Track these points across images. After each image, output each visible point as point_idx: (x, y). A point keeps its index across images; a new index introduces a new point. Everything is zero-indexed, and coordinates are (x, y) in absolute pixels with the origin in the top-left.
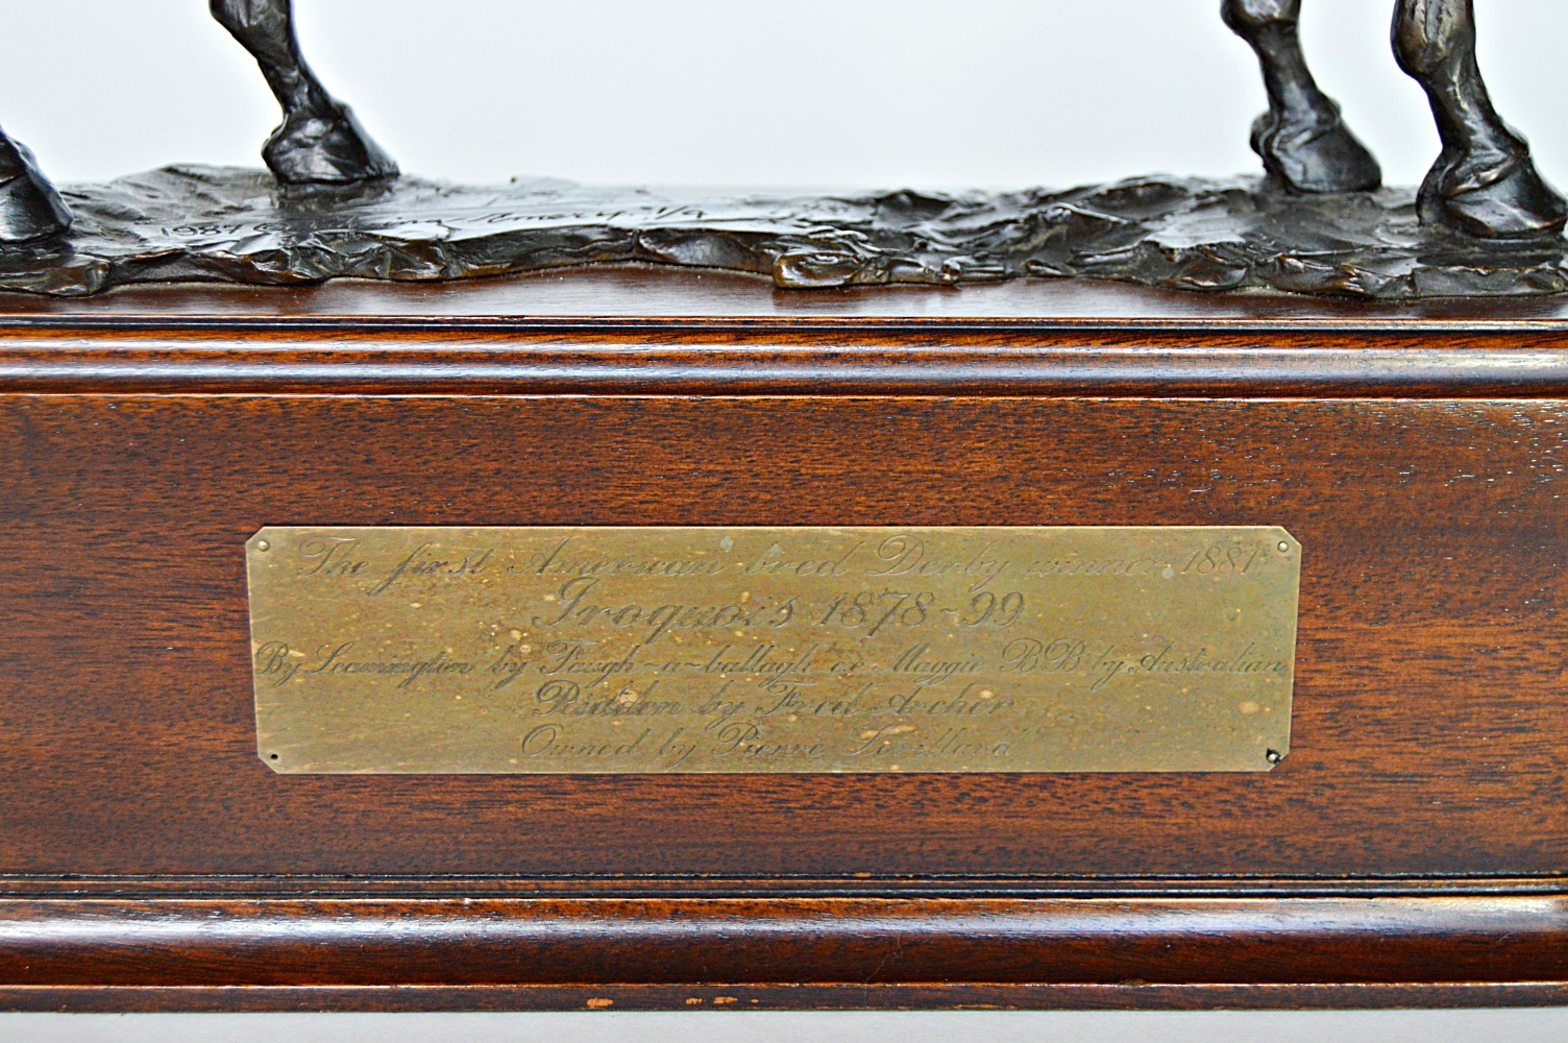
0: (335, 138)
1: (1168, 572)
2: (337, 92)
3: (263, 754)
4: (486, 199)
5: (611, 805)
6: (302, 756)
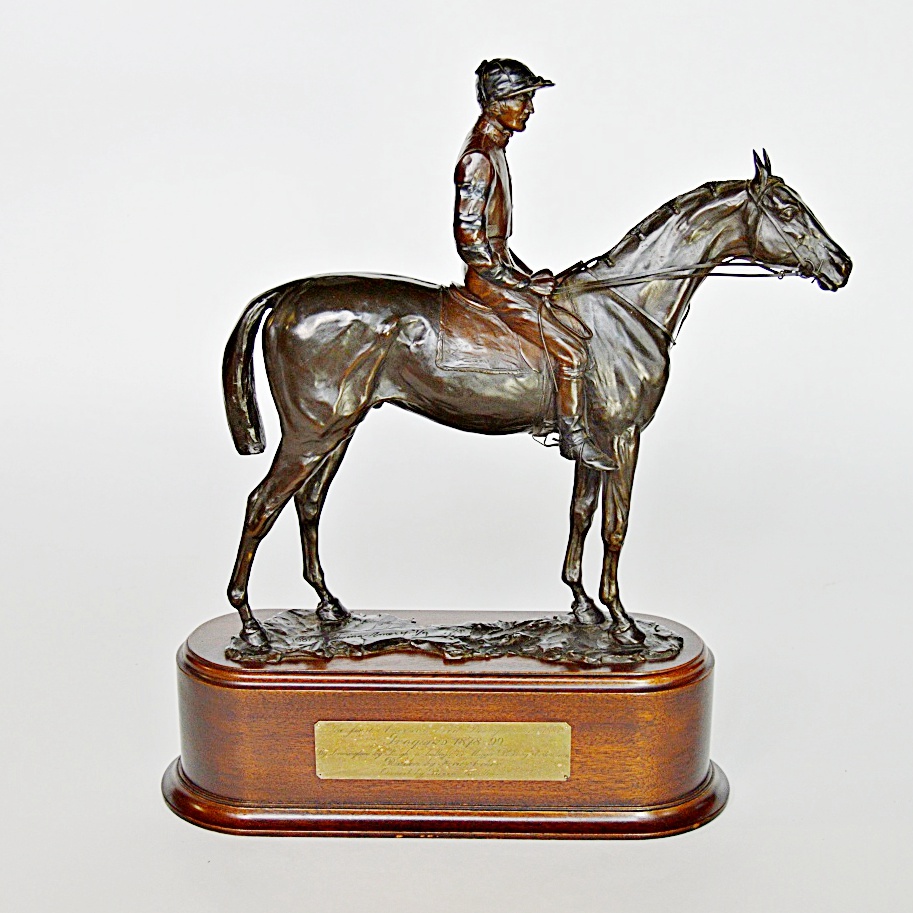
0: (336, 609)
1: (538, 733)
2: (335, 595)
3: (318, 774)
4: (373, 625)
5: (403, 787)
6: (327, 775)
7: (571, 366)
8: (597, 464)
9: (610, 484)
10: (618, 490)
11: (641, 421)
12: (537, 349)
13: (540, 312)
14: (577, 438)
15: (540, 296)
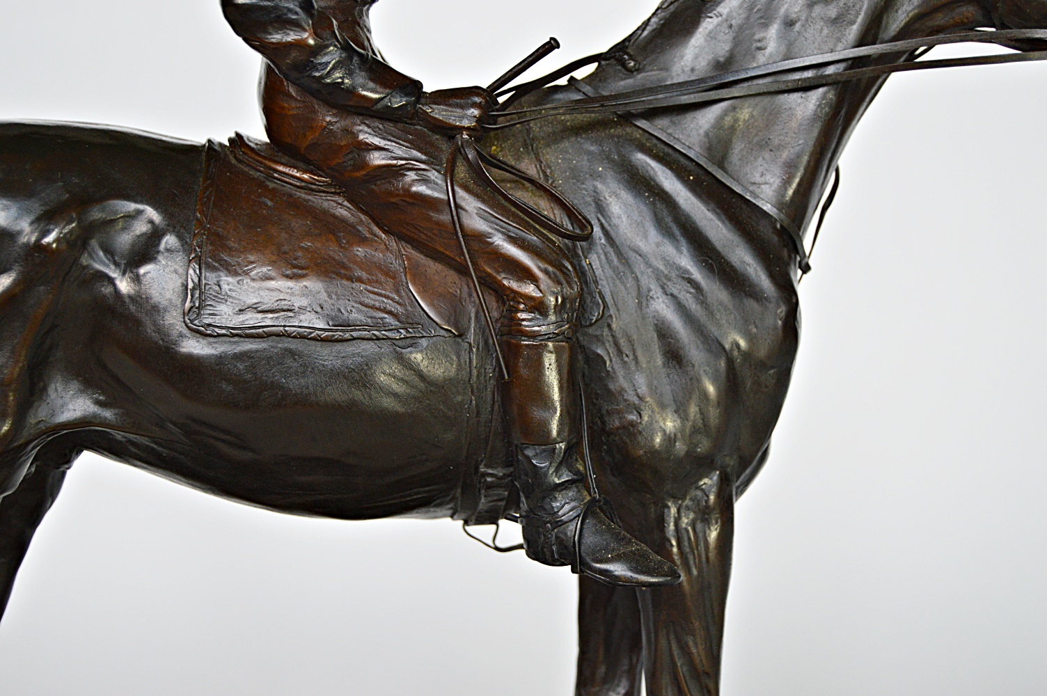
7: (538, 307)
8: (618, 569)
9: (662, 634)
10: (684, 648)
11: (731, 462)
12: (452, 276)
13: (450, 173)
14: (565, 507)
15: (450, 132)
